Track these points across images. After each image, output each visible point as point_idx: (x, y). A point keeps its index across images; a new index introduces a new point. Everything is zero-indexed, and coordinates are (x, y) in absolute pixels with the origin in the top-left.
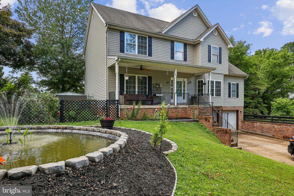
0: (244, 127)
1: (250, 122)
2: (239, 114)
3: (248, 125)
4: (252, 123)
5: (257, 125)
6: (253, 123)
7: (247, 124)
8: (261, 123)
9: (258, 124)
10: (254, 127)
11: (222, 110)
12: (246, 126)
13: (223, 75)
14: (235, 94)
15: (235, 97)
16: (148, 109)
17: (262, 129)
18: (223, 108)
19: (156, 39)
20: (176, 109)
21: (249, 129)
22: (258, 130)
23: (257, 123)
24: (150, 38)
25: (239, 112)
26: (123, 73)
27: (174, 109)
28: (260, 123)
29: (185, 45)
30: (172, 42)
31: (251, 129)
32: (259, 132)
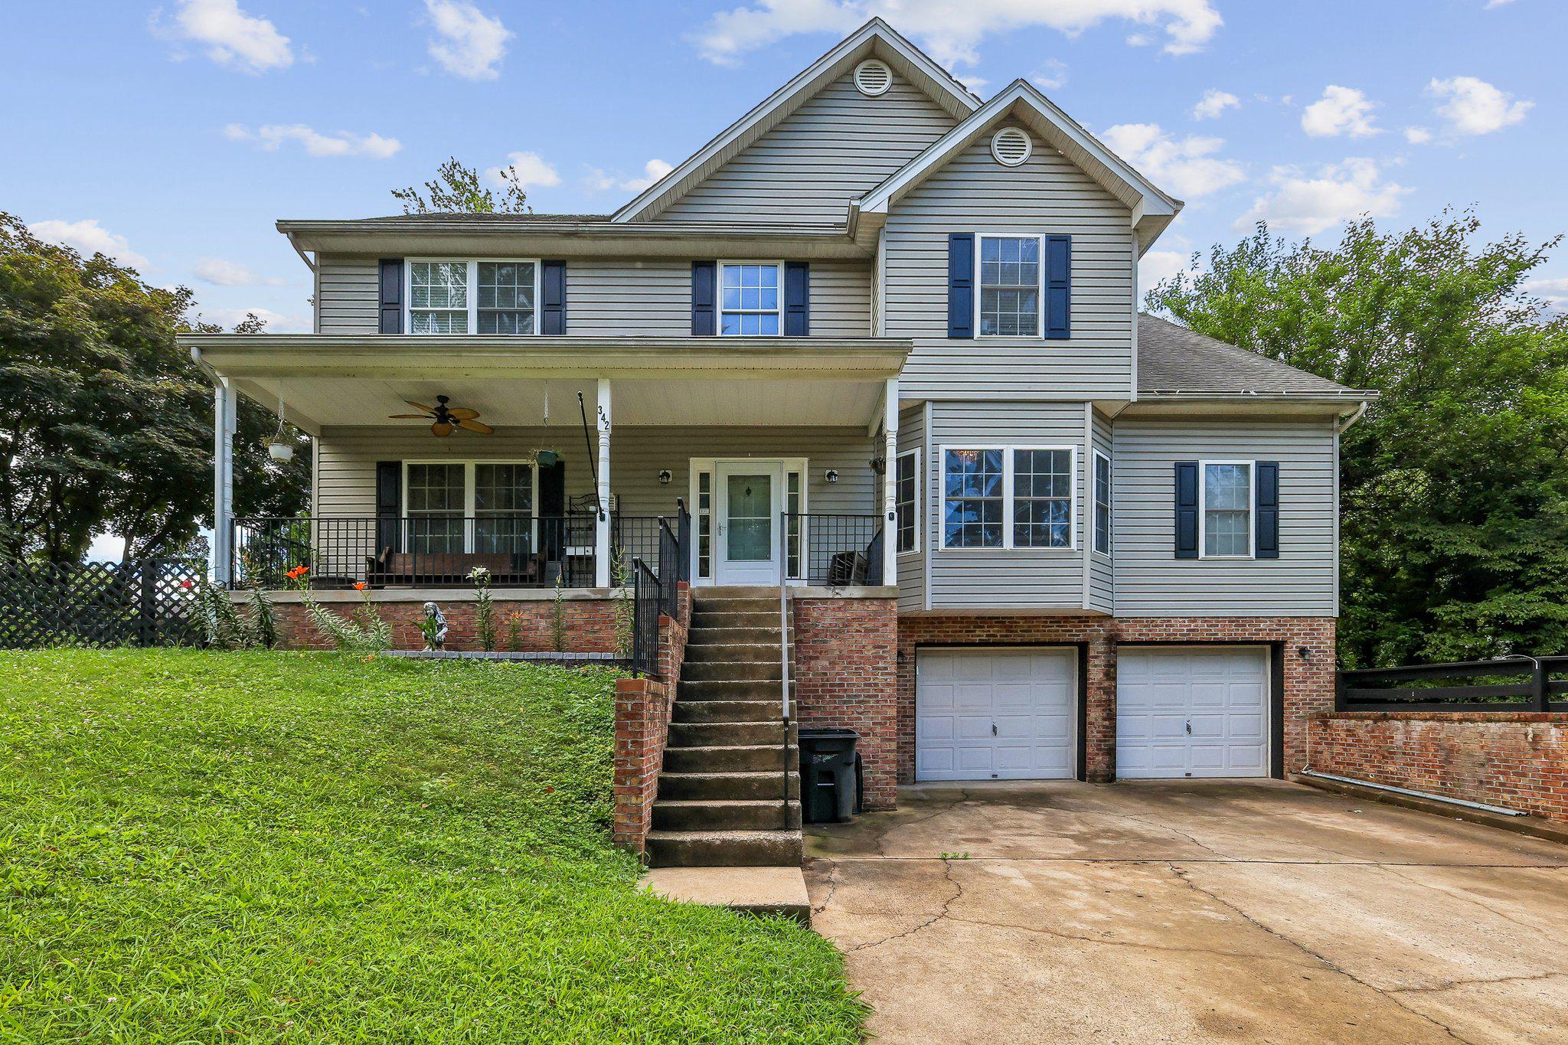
0: (1326, 755)
1: (1363, 719)
2: (1294, 668)
3: (1350, 741)
4: (1376, 721)
5: (1408, 733)
6: (1385, 724)
7: (1343, 735)
8: (1439, 720)
9: (1418, 726)
10: (1389, 756)
11: (1115, 642)
12: (1337, 749)
13: (1089, 407)
14: (1247, 537)
15: (1247, 552)
16: (393, 608)
17: (1448, 761)
18: (1123, 626)
19: (595, 265)
20: (589, 606)
21: (1356, 770)
22: (1414, 775)
23: (1408, 719)
24: (555, 264)
25: (1291, 652)
26: (394, 458)
27: (576, 605)
28: (1432, 719)
29: (798, 268)
30: (703, 267)
31: (1367, 766)
32: (1422, 786)
